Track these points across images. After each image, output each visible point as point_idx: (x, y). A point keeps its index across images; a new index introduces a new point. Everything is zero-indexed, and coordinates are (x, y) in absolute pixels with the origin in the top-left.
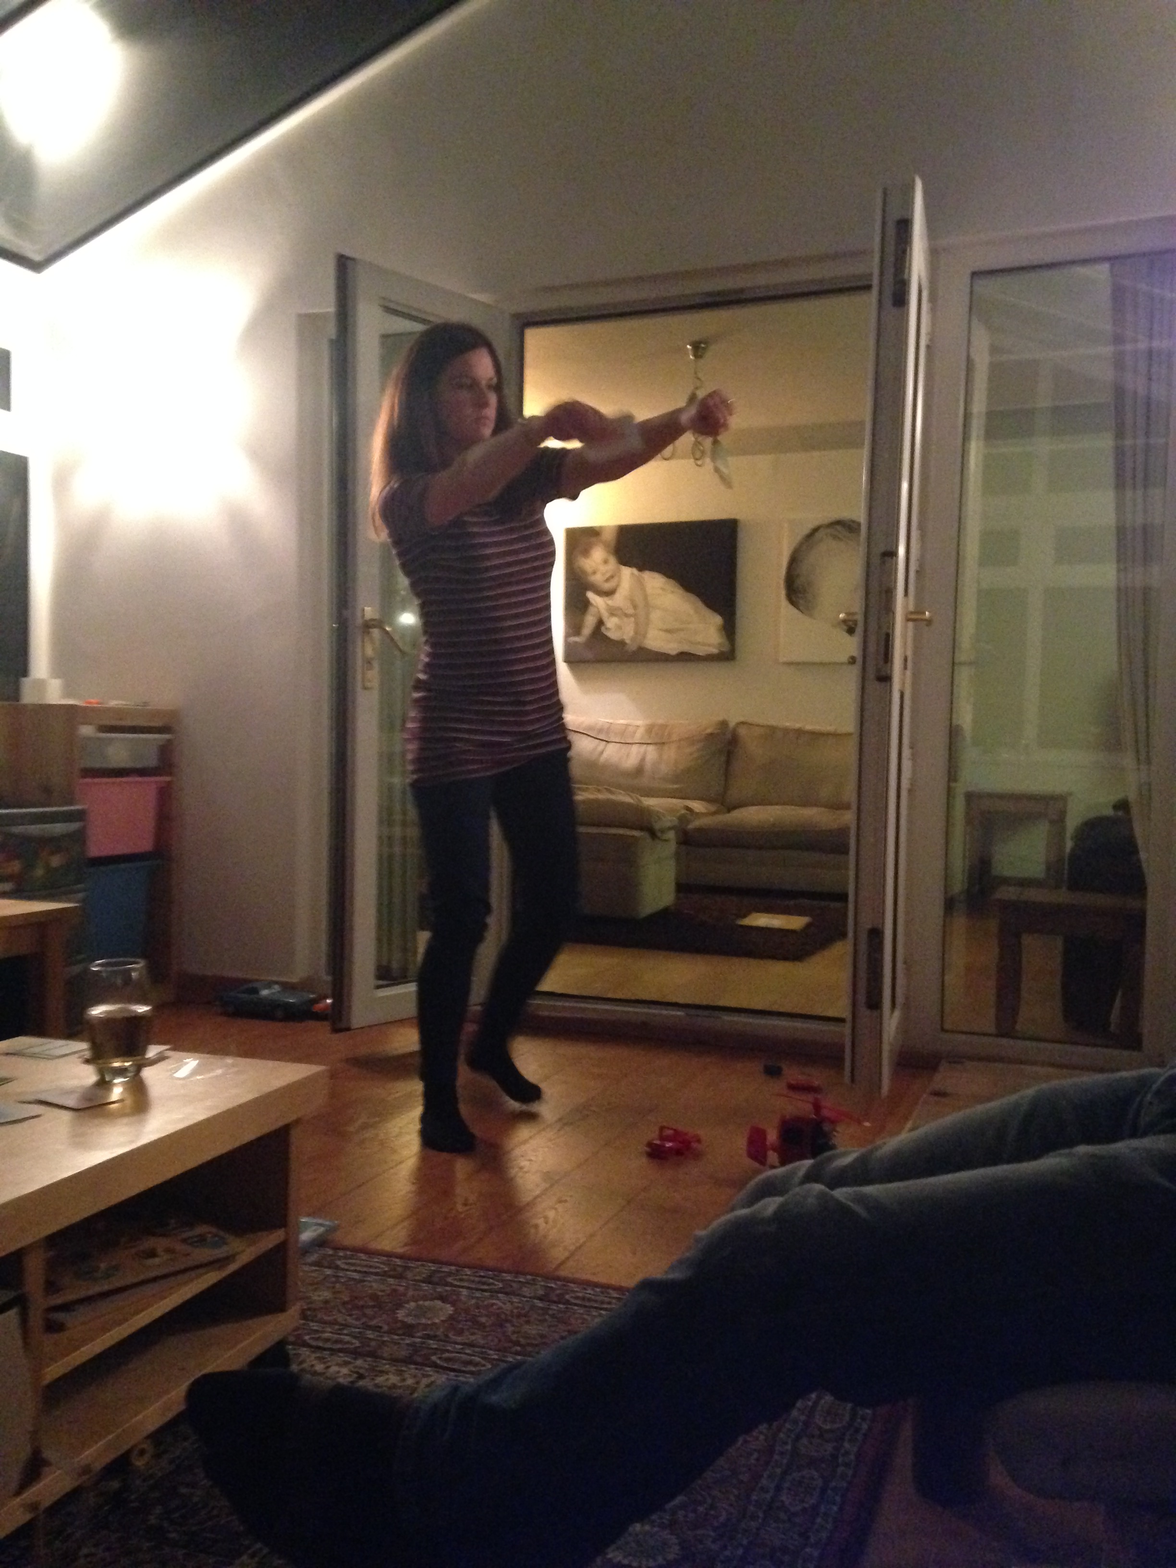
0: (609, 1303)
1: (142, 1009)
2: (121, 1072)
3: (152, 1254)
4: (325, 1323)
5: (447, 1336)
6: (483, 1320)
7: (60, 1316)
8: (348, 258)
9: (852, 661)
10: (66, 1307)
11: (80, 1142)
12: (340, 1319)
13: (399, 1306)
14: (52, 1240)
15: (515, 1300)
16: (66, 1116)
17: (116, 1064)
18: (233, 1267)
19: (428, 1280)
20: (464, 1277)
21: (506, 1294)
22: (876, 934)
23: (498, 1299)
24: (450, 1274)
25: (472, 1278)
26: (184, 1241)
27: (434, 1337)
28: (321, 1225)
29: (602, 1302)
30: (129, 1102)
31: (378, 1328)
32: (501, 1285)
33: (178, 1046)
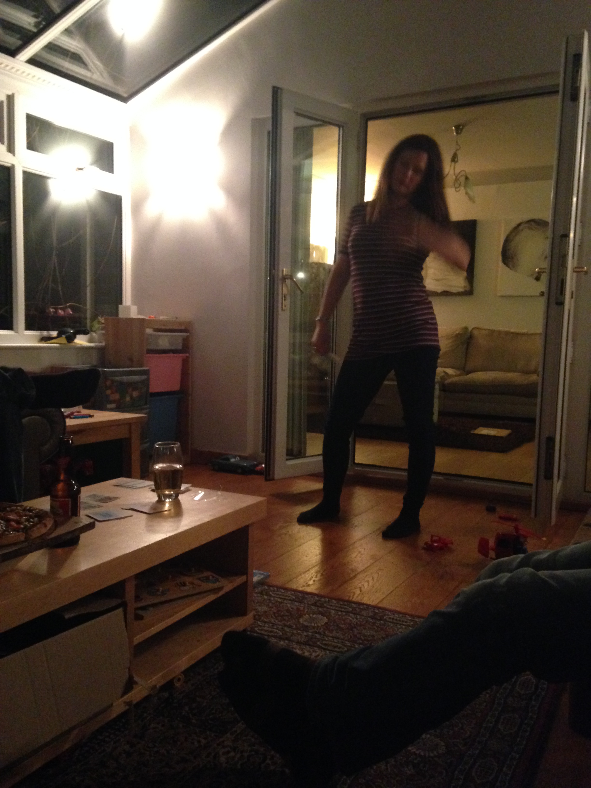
0: (406, 622)
1: (178, 466)
2: (169, 496)
3: (184, 584)
4: (265, 622)
5: (325, 633)
6: (341, 626)
7: (140, 612)
8: (278, 88)
9: (542, 294)
10: (144, 608)
11: (150, 529)
12: (272, 621)
13: (301, 616)
14: (137, 576)
15: (358, 617)
16: (144, 516)
17: (167, 492)
18: (221, 593)
19: (315, 604)
20: (333, 604)
21: (354, 614)
22: (551, 440)
23: (349, 616)
24: (325, 602)
25: (337, 605)
26: (199, 579)
27: (319, 633)
28: (263, 574)
29: (403, 621)
30: (172, 511)
31: (290, 627)
32: (351, 609)
33: (194, 485)
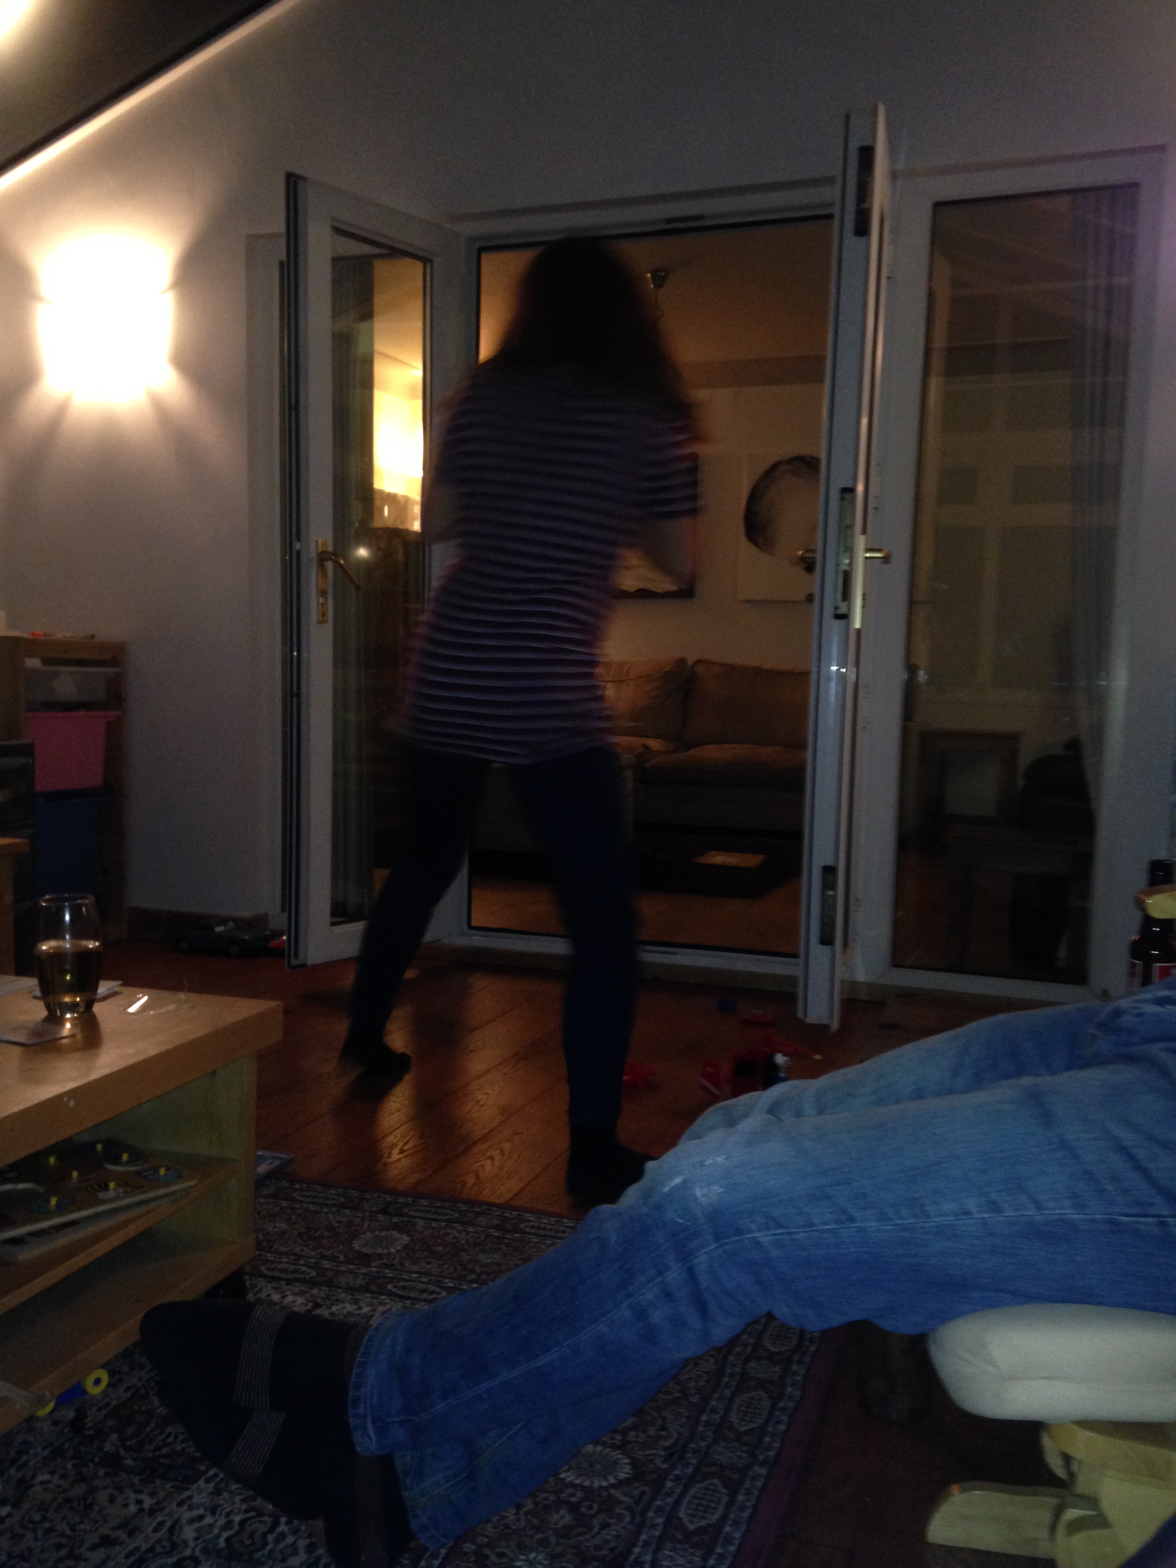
3: (106, 1187)
4: (282, 1254)
5: (402, 1265)
6: (439, 1249)
8: (298, 177)
9: (809, 598)
11: (30, 1078)
12: (297, 1250)
13: (355, 1236)
15: (471, 1229)
16: (16, 1051)
19: (384, 1212)
20: (421, 1208)
21: (463, 1223)
22: (830, 869)
23: (453, 1228)
24: (406, 1204)
25: (429, 1209)
26: (139, 1174)
27: (391, 1266)
28: (278, 1158)
29: (557, 1231)
30: (79, 1037)
32: (457, 1215)
33: (127, 983)
